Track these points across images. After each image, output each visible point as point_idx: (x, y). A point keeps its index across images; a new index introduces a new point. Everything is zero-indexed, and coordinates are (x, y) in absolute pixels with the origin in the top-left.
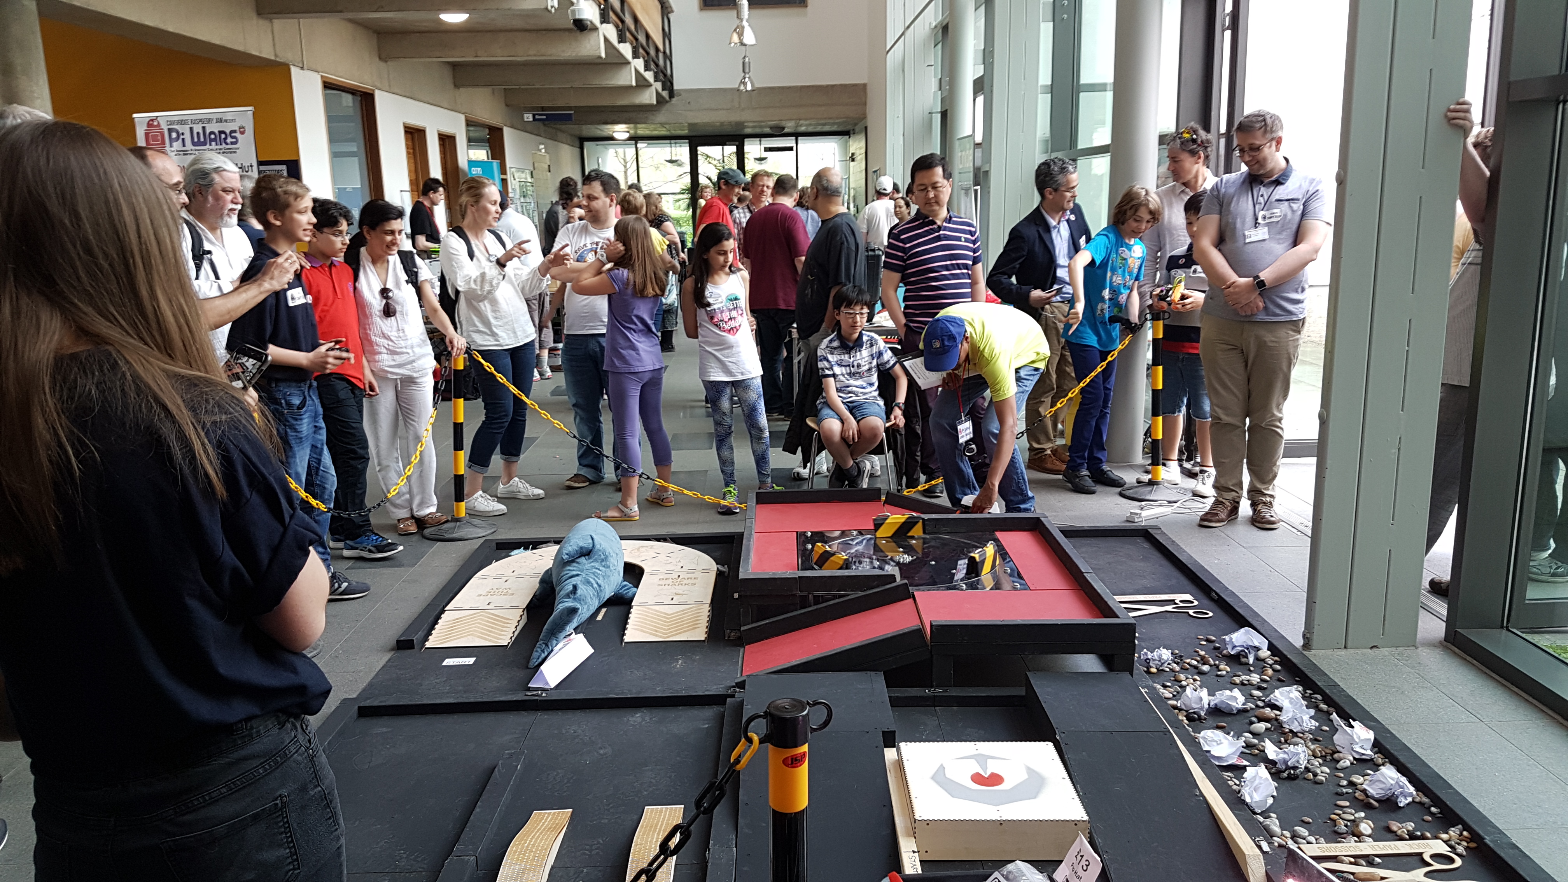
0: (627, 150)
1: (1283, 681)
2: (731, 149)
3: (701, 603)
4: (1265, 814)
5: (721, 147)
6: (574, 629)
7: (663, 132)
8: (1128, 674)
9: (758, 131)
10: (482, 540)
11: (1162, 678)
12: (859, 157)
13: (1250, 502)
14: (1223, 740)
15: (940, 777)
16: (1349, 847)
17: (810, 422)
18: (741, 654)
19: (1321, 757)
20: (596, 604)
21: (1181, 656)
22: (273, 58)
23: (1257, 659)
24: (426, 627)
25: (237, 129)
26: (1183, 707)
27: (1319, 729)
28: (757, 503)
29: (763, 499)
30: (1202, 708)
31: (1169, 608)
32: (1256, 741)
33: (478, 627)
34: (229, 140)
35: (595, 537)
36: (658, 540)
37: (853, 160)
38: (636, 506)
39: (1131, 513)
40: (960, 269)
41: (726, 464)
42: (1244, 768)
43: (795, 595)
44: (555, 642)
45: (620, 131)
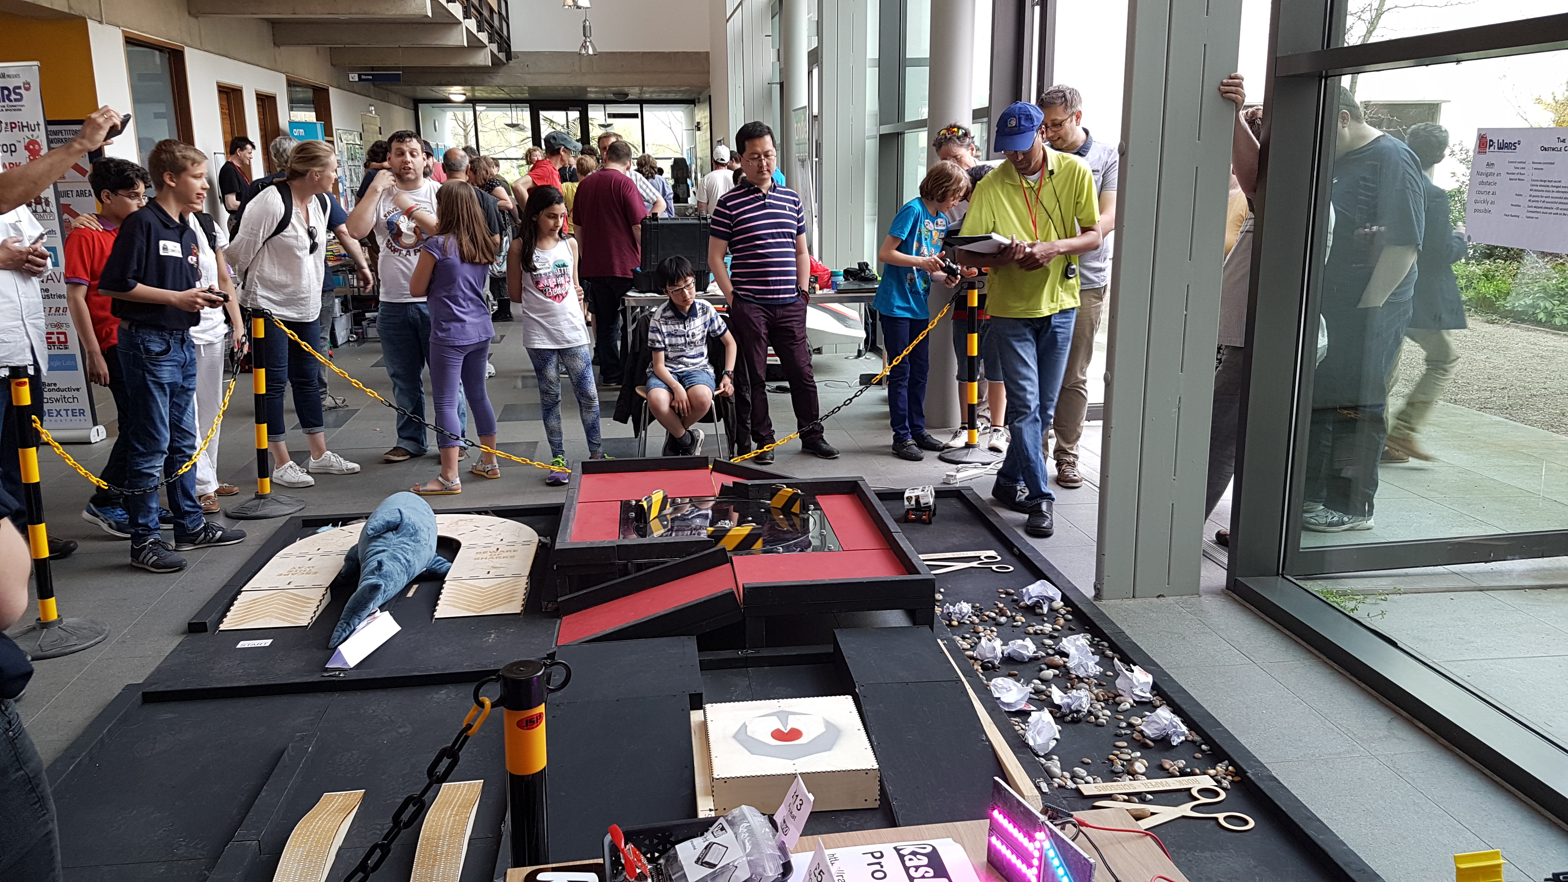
0: (466, 113)
1: (1074, 630)
2: (574, 115)
3: (519, 576)
4: (1047, 756)
5: (564, 113)
6: (379, 608)
7: (502, 95)
8: (927, 628)
9: (601, 96)
10: (288, 517)
11: (963, 630)
12: (704, 127)
13: (1055, 462)
14: (1013, 687)
15: (742, 736)
16: (1125, 785)
17: (639, 391)
18: (558, 625)
19: (1104, 701)
20: (404, 580)
21: (981, 609)
22: (66, 10)
23: (1051, 609)
24: (220, 608)
25: (22, 85)
26: (979, 657)
27: (1103, 674)
28: (583, 473)
29: (588, 468)
30: (995, 658)
31: (975, 564)
32: (1044, 687)
33: (277, 608)
34: (13, 97)
35: (403, 511)
36: (479, 513)
37: (699, 129)
38: (458, 479)
39: (948, 475)
40: (785, 238)
41: (554, 435)
42: (1028, 714)
43: (613, 564)
44: (357, 621)
45: (456, 93)
